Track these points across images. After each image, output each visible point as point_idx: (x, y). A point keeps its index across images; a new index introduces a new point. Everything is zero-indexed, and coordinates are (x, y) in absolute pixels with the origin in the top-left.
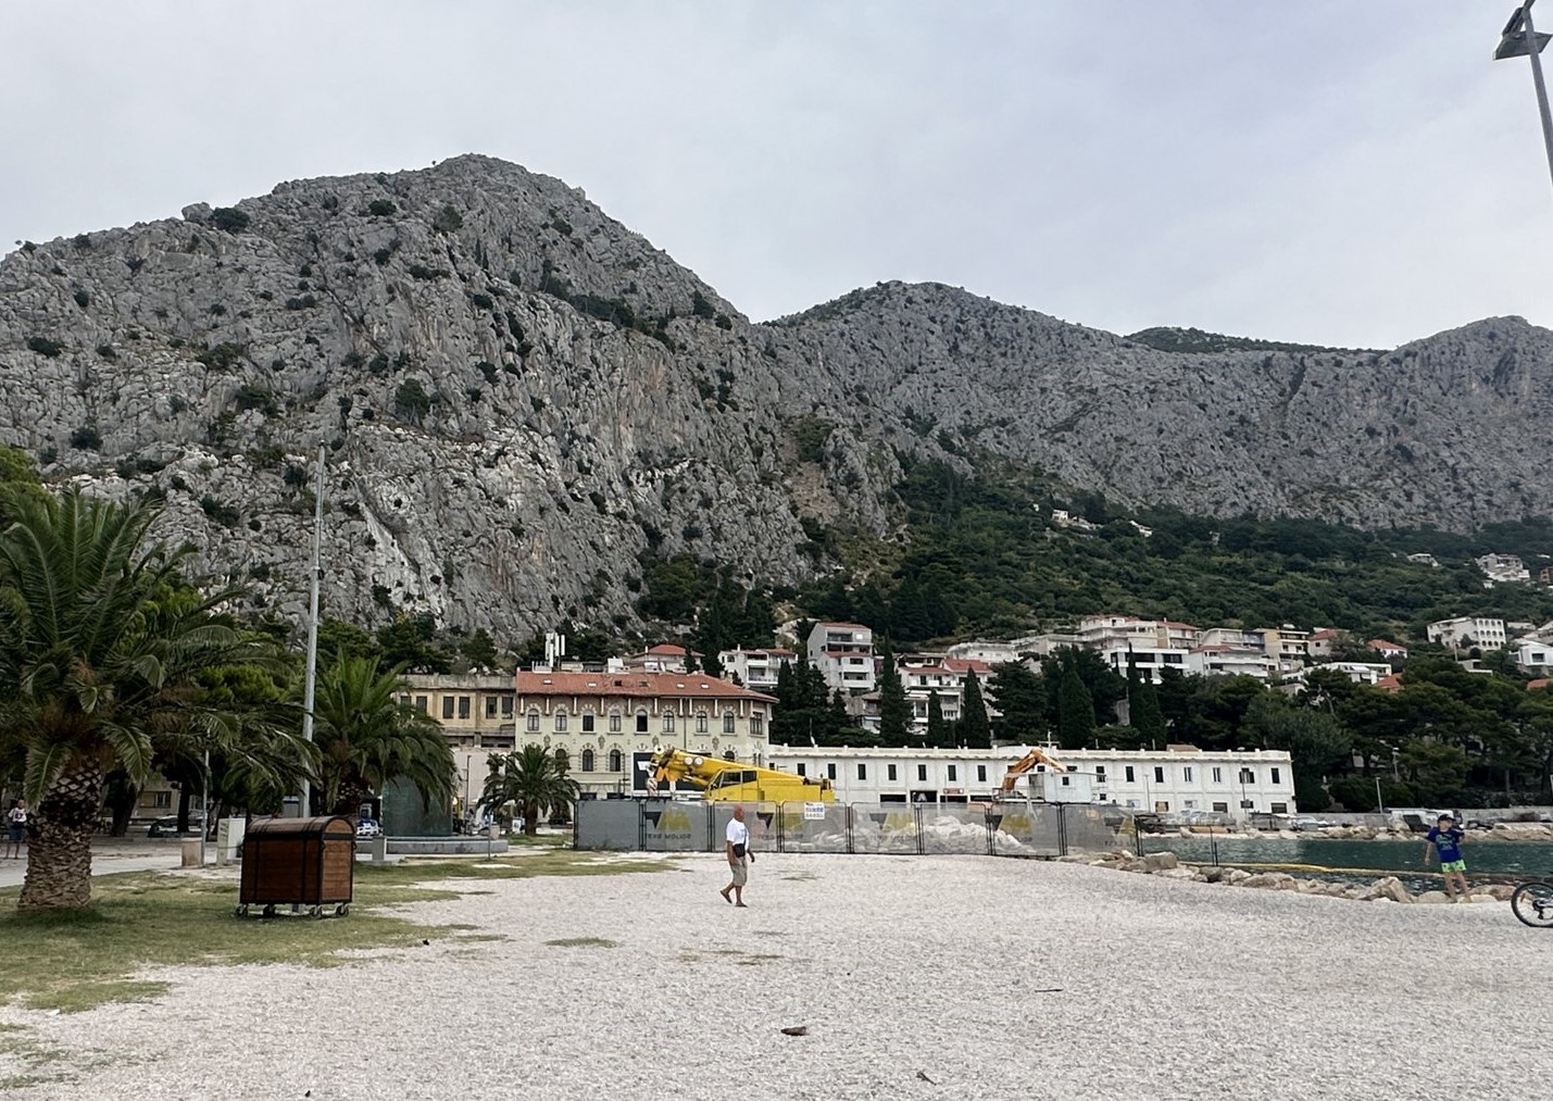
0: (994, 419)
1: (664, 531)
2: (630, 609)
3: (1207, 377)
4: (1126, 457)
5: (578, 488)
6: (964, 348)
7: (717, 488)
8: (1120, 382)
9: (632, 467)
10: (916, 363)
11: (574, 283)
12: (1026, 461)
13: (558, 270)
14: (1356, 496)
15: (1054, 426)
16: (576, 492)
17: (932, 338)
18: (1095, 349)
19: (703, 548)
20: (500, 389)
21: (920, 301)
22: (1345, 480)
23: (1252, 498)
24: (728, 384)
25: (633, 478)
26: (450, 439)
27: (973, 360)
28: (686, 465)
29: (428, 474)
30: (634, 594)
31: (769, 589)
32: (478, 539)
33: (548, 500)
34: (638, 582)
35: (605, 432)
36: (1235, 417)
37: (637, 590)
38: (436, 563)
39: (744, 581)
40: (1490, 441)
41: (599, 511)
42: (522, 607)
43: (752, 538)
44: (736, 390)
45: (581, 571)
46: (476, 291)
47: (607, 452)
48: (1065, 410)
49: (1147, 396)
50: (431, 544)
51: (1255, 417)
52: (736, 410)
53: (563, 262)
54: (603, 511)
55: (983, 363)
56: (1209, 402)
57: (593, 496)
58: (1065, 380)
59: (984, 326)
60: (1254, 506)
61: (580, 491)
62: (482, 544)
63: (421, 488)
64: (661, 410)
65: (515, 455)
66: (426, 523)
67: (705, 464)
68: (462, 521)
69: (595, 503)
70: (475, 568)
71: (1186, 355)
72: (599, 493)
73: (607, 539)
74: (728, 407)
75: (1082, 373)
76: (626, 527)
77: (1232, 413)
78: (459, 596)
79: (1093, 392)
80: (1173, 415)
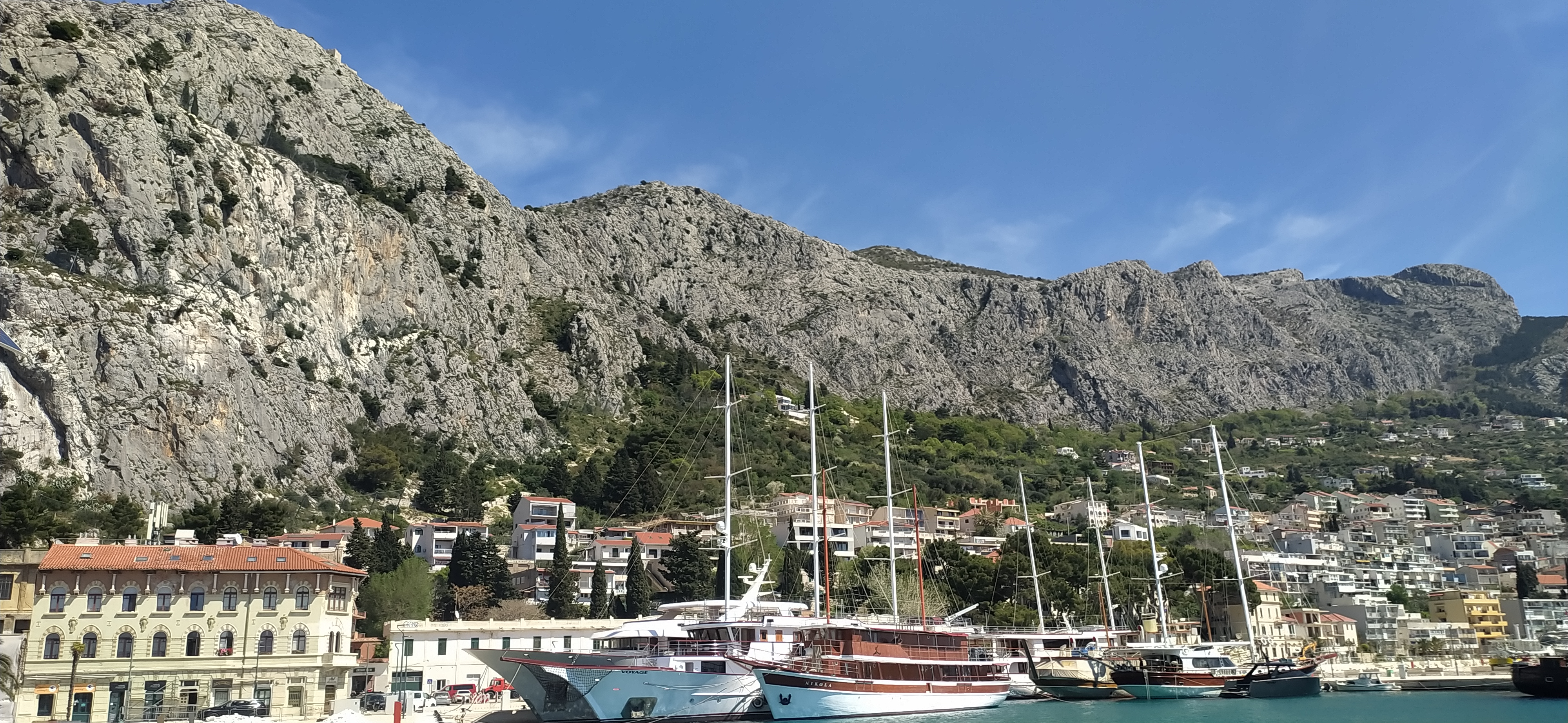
0: (739, 315)
1: (384, 402)
2: (330, 480)
3: (916, 291)
4: (848, 355)
5: (284, 352)
6: (717, 248)
7: (447, 360)
8: (847, 290)
9: (354, 333)
10: (672, 257)
11: (305, 141)
12: (764, 354)
13: (288, 127)
14: (1024, 398)
15: (790, 325)
16: (281, 356)
17: (688, 237)
18: (827, 259)
19: (426, 421)
20: (193, 243)
21: (680, 202)
22: (1017, 384)
23: (946, 396)
24: (476, 260)
25: (354, 347)
26: (121, 290)
27: (724, 261)
28: (415, 336)
29: (87, 326)
30: (340, 465)
31: (491, 462)
32: (145, 400)
33: (239, 362)
34: (345, 452)
35: (325, 298)
36: (937, 326)
37: (343, 461)
38: (89, 425)
39: (466, 455)
40: (1121, 359)
41: (307, 378)
42: (195, 476)
43: (480, 413)
44: (484, 268)
45: (276, 438)
46: (178, 135)
47: (324, 318)
48: (800, 309)
49: (867, 304)
50: (84, 404)
51: (952, 328)
52: (481, 286)
53: (295, 119)
54: (310, 378)
55: (733, 263)
56: (916, 312)
57: (302, 362)
58: (802, 285)
59: (735, 230)
60: (947, 403)
61: (286, 355)
62: (150, 407)
63: (76, 341)
64: (393, 279)
65: (201, 312)
66: (78, 380)
67: (436, 336)
68: (126, 380)
69: (303, 370)
70: (137, 432)
71: (901, 271)
72: (310, 358)
73: (312, 407)
74: (471, 283)
75: (815, 279)
76: (340, 395)
77: (934, 323)
78: (113, 462)
79: (824, 297)
80: (888, 322)
